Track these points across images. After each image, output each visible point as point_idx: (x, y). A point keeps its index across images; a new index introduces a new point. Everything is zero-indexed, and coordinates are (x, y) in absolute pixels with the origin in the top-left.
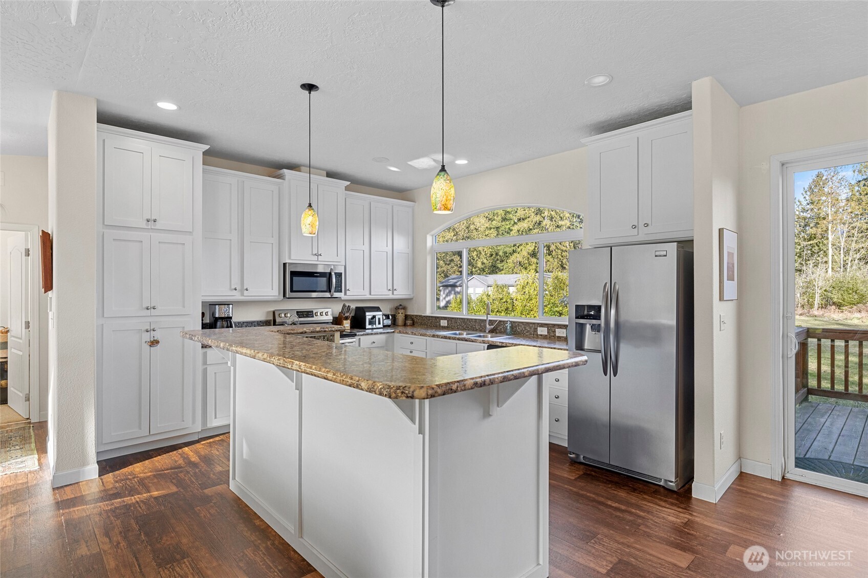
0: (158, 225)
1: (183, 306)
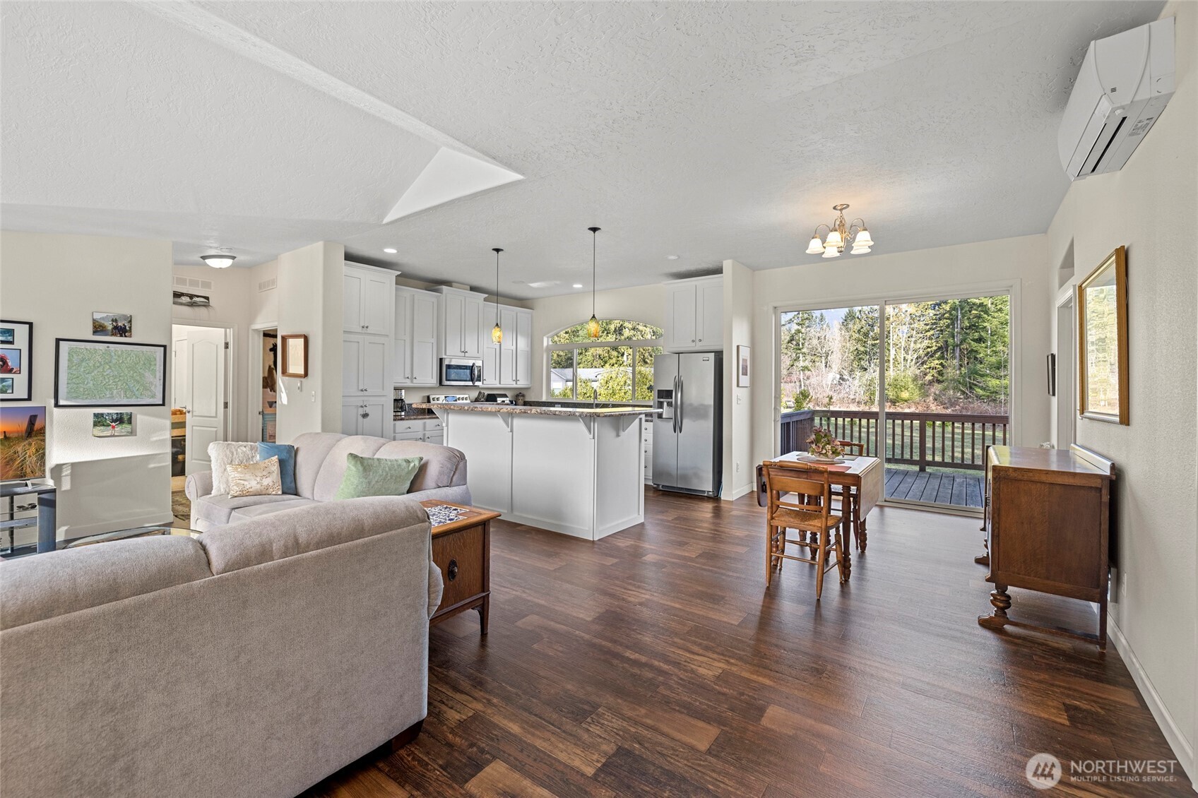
0: (369, 331)
1: (383, 389)
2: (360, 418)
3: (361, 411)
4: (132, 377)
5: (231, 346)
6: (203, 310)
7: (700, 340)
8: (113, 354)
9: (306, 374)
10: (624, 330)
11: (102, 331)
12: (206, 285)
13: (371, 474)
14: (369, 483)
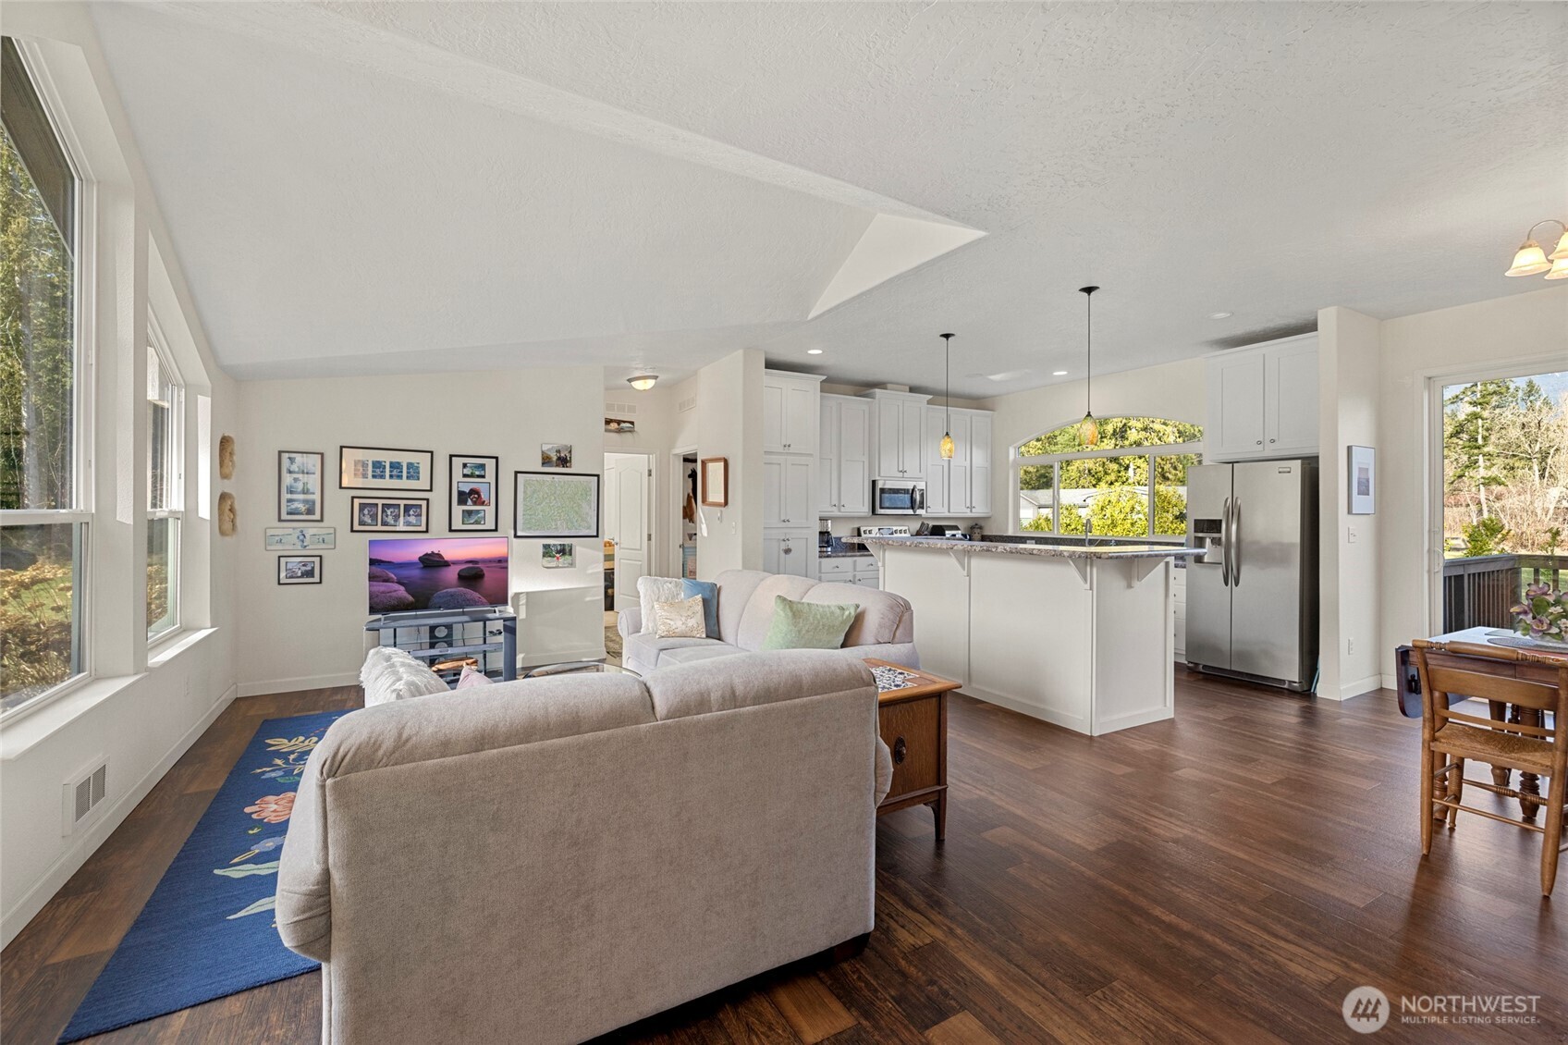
0: (792, 450)
1: (807, 519)
2: (782, 554)
3: (783, 546)
4: (572, 508)
5: (653, 473)
6: (628, 435)
7: (1273, 441)
8: (557, 485)
9: (726, 503)
10: (1129, 432)
11: (548, 462)
12: (632, 409)
13: (801, 620)
14: (799, 632)
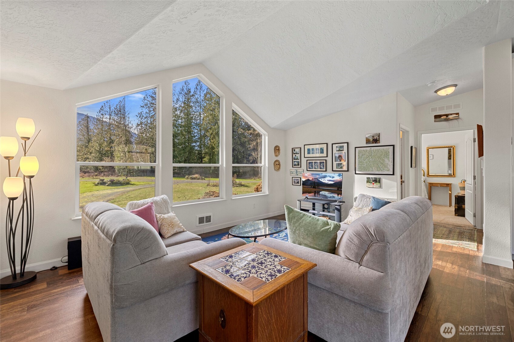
4: (380, 161)
8: (372, 151)
11: (369, 142)
